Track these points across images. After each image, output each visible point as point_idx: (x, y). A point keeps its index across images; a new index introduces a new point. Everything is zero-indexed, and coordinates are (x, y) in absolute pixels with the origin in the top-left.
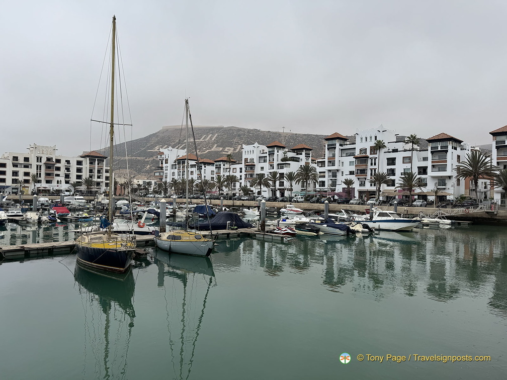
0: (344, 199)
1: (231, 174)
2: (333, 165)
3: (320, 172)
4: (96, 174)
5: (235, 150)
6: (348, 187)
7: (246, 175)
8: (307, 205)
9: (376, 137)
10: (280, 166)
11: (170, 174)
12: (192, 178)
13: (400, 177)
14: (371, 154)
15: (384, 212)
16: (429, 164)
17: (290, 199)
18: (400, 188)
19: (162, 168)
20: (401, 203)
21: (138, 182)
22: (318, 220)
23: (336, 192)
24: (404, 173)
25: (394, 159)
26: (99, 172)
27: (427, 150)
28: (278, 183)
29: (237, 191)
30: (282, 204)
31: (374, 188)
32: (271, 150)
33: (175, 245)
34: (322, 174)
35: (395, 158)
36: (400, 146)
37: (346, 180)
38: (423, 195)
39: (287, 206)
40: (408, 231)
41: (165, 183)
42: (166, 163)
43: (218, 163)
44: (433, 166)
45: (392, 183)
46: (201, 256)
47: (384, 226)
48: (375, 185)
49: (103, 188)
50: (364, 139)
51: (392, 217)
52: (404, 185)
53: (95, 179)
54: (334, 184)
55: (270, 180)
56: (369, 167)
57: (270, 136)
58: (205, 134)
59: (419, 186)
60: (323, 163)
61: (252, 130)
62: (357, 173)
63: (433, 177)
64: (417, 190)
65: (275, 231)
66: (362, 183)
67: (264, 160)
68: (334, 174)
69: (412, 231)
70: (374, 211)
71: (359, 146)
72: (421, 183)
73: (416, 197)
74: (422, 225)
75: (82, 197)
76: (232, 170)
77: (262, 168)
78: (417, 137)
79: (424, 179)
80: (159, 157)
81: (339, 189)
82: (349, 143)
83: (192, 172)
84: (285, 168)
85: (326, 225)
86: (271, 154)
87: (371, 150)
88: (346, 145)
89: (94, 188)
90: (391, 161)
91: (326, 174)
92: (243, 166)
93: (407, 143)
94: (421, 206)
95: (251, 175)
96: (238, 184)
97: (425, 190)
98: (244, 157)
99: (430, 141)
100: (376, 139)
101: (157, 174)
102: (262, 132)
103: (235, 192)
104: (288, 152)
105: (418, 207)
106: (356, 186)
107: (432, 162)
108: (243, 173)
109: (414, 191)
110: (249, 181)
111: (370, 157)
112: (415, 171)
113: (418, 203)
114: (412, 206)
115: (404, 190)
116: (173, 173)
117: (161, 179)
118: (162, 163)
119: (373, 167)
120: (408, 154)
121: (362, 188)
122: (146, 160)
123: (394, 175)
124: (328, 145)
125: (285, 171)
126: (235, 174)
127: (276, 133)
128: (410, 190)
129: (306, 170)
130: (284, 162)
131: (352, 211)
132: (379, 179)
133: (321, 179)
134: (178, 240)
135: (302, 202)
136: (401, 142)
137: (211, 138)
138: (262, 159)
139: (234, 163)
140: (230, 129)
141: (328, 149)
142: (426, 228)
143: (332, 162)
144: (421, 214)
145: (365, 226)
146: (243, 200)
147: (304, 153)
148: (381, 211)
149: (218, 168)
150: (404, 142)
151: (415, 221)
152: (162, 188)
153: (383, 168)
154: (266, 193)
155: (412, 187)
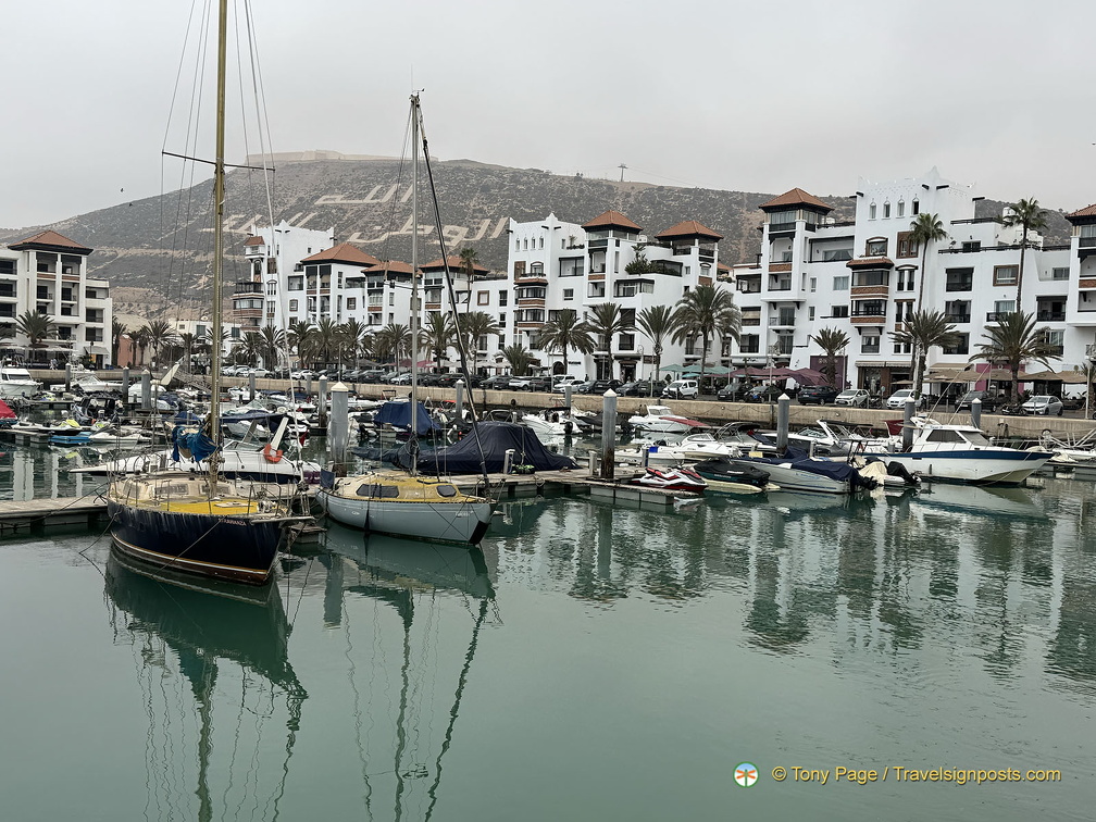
0: (817, 388)
1: (474, 308)
2: (786, 286)
3: (744, 309)
4: (59, 302)
5: (471, 233)
6: (831, 353)
7: (519, 313)
8: (706, 407)
9: (916, 205)
10: (624, 287)
11: (285, 307)
12: (352, 320)
13: (986, 327)
14: (899, 255)
15: (946, 427)
16: (1071, 289)
17: (658, 388)
18: (982, 361)
19: (257, 286)
20: (988, 405)
21: (182, 327)
22: (756, 449)
23: (792, 367)
24: (998, 316)
25: (968, 272)
26: (66, 294)
27: (1069, 247)
28: (616, 338)
29: (490, 360)
30: (632, 403)
31: (904, 359)
32: (595, 237)
33: (381, 510)
34: (750, 315)
35: (972, 269)
36: (987, 233)
37: (823, 333)
38: (1050, 382)
39: (649, 408)
40: (1014, 485)
41: (269, 331)
42: (272, 269)
43: (432, 276)
44: (1084, 296)
45: (960, 344)
46: (457, 544)
47: (943, 467)
48: (907, 350)
49: (80, 345)
50: (880, 211)
51: (969, 443)
52: (998, 352)
53: (58, 318)
54: (786, 343)
55: (594, 330)
56: (894, 294)
57: (581, 191)
58: (379, 183)
59: (1041, 354)
60: (753, 282)
61: (525, 173)
62: (857, 313)
63: (1083, 329)
64: (1034, 367)
65: (642, 480)
66: (869, 343)
67: (576, 269)
68: (787, 313)
69: (1024, 485)
70: (919, 425)
71: (864, 230)
72: (1049, 347)
73: (1029, 387)
74: (1052, 468)
75: (24, 371)
76: (474, 296)
77: (569, 293)
78: (1041, 206)
79: (1054, 333)
80: (248, 251)
81: (800, 360)
82: (832, 221)
83: (351, 301)
84: (638, 295)
85: (789, 465)
86: (598, 250)
87: (900, 243)
88: (826, 226)
89: (53, 345)
90: (960, 279)
91: (764, 316)
92: (509, 284)
93: (1007, 224)
94: (1047, 412)
95: (536, 314)
96: (492, 340)
97: (1056, 366)
98: (514, 257)
99: (1078, 220)
100: (916, 212)
101: (245, 305)
102: (555, 178)
103: (485, 365)
104: (649, 244)
105: (1037, 417)
106: (854, 353)
107: (1082, 283)
108: (511, 307)
109: (1023, 367)
110: (528, 332)
111: (896, 265)
112: (1030, 308)
113: (1038, 403)
114: (1019, 412)
115: (995, 365)
116: (294, 303)
117: (256, 321)
118: (258, 272)
119: (906, 295)
120: (1010, 258)
121: (871, 359)
122: (197, 259)
123: (966, 319)
124: (772, 227)
125: (640, 302)
126: (485, 310)
127: (597, 184)
128: (1015, 365)
129: (704, 303)
130: (636, 277)
131: (846, 425)
132: (923, 331)
133: (747, 330)
134: (391, 499)
135: (692, 397)
136: (991, 220)
137: (397, 196)
138: (570, 265)
139: (482, 275)
140: (459, 169)
141: (772, 238)
142: (1065, 476)
143: (781, 279)
144: (1048, 437)
145: (895, 469)
146: (515, 389)
147: (695, 250)
148: (939, 427)
149: (434, 289)
150: (999, 220)
151: (1035, 456)
152: (259, 348)
153: (934, 299)
154: (581, 367)
155: (1018, 358)
